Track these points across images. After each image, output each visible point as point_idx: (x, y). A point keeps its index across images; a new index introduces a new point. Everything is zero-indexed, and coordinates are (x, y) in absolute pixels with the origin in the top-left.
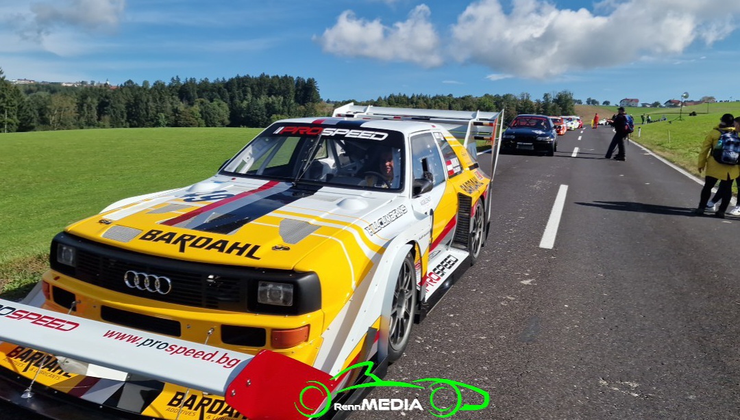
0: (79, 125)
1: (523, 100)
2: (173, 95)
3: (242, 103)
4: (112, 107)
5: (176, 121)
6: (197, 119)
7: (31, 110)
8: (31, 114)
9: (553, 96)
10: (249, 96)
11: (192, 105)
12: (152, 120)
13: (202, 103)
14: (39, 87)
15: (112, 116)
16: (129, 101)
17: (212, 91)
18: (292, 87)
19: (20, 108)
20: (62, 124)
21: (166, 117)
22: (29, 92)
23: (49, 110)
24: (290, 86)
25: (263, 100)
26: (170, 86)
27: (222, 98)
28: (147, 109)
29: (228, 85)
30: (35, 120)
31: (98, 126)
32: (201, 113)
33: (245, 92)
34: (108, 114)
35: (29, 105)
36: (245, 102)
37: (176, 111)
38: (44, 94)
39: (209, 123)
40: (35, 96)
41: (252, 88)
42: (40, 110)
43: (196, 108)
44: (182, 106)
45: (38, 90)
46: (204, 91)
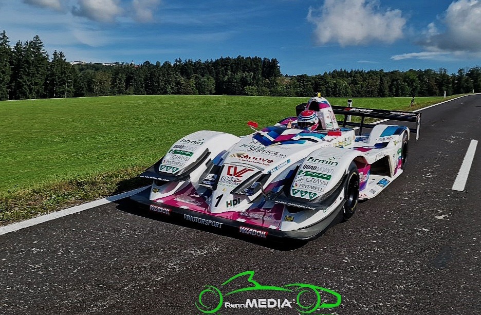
0: (114, 92)
1: (441, 74)
2: (176, 71)
3: (224, 76)
4: (135, 80)
5: (178, 91)
6: (192, 89)
7: (82, 82)
8: (82, 85)
9: (466, 71)
10: (229, 73)
11: (190, 79)
12: (162, 90)
13: (196, 77)
14: (88, 66)
15: (135, 87)
16: (147, 76)
17: (203, 68)
18: (260, 65)
19: (75, 81)
20: (102, 92)
21: (172, 88)
22: (81, 70)
23: (94, 82)
24: (259, 64)
25: (239, 75)
26: (174, 65)
27: (210, 74)
28: (158, 82)
29: (215, 64)
30: (85, 89)
31: (126, 94)
32: (195, 84)
33: (226, 70)
34: (132, 85)
35: (81, 79)
36: (227, 77)
37: (178, 83)
38: (91, 71)
39: (201, 92)
40: (85, 72)
41: (231, 67)
42: (88, 82)
43: (192, 81)
44: (182, 80)
45: (88, 68)
46: (198, 69)
